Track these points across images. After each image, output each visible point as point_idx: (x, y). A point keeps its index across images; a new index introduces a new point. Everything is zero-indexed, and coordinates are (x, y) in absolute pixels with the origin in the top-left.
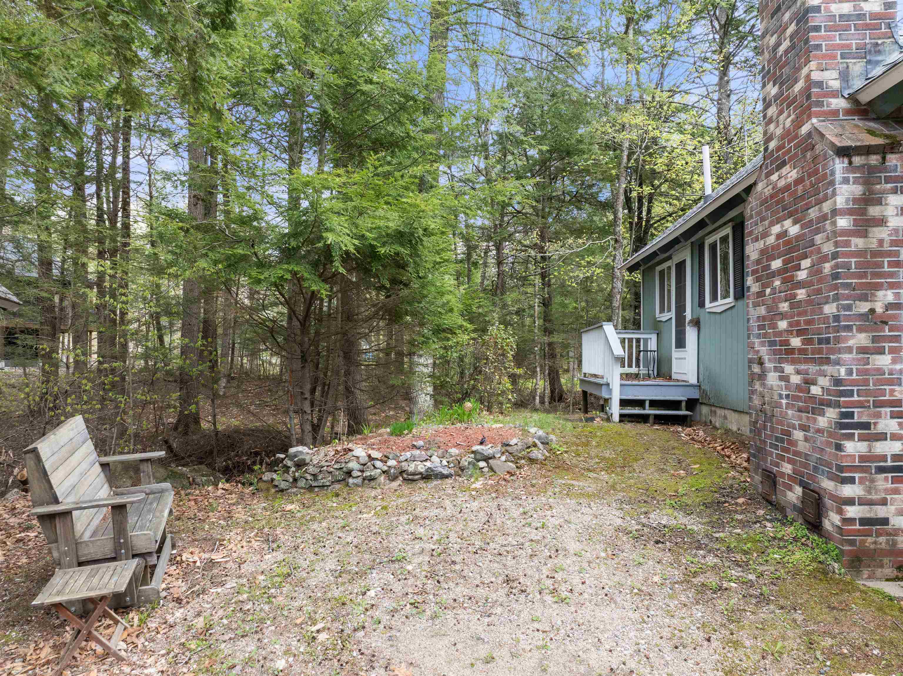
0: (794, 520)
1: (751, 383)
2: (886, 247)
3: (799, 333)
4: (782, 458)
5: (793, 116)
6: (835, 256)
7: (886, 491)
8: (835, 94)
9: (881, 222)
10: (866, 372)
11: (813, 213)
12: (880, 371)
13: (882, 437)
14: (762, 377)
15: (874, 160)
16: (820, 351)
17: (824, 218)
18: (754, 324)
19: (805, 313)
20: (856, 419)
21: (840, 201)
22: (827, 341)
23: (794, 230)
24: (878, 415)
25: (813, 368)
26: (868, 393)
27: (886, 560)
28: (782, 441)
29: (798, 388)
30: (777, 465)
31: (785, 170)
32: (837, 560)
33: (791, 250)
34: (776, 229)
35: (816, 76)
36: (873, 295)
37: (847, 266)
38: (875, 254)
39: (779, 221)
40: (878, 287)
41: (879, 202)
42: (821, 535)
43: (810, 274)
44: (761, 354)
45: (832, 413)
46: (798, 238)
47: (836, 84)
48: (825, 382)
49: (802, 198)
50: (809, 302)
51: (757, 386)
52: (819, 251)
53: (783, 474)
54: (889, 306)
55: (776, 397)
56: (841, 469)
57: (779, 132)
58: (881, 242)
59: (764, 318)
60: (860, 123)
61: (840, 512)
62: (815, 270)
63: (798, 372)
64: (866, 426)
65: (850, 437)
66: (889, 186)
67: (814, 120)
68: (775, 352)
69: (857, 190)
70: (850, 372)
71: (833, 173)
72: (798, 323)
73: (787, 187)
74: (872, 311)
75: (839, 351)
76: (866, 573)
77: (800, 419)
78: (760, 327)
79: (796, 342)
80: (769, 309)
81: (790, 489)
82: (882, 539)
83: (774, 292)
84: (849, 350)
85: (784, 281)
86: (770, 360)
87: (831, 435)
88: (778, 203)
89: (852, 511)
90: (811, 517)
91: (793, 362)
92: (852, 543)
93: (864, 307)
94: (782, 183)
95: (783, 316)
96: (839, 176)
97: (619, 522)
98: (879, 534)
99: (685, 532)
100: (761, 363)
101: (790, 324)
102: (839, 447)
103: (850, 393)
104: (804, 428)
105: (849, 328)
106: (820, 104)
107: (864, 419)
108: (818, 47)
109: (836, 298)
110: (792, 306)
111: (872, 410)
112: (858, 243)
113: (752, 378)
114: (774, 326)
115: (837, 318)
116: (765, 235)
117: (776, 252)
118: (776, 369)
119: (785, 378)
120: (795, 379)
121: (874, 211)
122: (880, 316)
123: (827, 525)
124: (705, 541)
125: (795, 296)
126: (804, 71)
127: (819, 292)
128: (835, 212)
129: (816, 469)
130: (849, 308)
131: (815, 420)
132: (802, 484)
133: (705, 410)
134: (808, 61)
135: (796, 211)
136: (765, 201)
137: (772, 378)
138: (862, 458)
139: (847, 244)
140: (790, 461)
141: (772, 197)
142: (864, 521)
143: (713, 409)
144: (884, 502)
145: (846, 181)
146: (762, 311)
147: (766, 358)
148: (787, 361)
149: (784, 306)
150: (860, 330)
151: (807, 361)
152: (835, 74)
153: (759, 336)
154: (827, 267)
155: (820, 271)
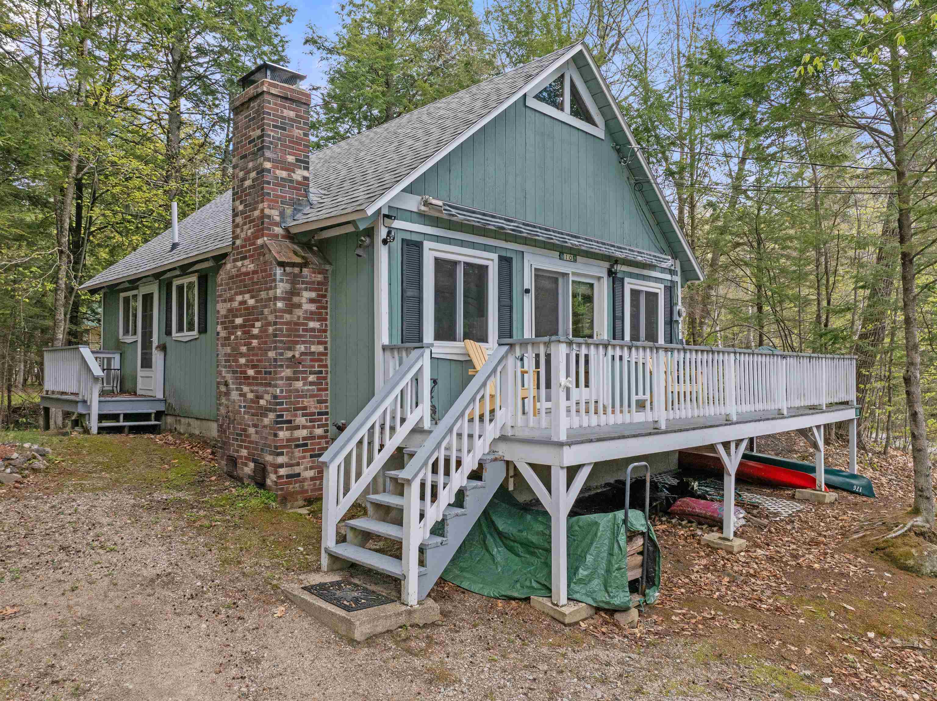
0: (248, 484)
1: (219, 399)
2: (301, 321)
3: (254, 367)
4: (241, 446)
5: (252, 230)
6: (275, 323)
7: (300, 458)
8: (277, 224)
9: (299, 306)
10: (290, 391)
11: (263, 295)
12: (297, 391)
13: (297, 428)
14: (227, 394)
15: (296, 270)
16: (266, 379)
17: (270, 299)
18: (222, 358)
19: (257, 355)
20: (285, 418)
21: (279, 292)
22: (270, 373)
23: (251, 302)
24: (296, 416)
25: (261, 389)
26: (291, 403)
27: (299, 497)
28: (241, 435)
29: (252, 401)
30: (237, 451)
31: (246, 262)
32: (274, 501)
33: (249, 314)
34: (239, 298)
35: (267, 211)
36: (295, 348)
37: (281, 330)
38: (296, 324)
39: (241, 293)
40: (297, 343)
41: (298, 294)
42: (265, 490)
43: (261, 331)
44: (227, 379)
45: (272, 416)
46: (253, 307)
47: (277, 219)
48: (268, 397)
49: (257, 284)
50: (260, 349)
51: (224, 400)
52: (266, 318)
53: (241, 457)
54: (302, 354)
55: (237, 407)
56: (276, 447)
57: (243, 235)
58: (299, 317)
59: (229, 355)
60: (290, 245)
61: (276, 472)
62: (263, 330)
63: (252, 391)
64: (290, 422)
65: (281, 429)
66: (303, 286)
67: (265, 239)
68: (236, 378)
69: (288, 286)
70: (282, 391)
71: (275, 275)
72: (252, 361)
73: (247, 274)
74: (294, 356)
75: (276, 379)
76: (289, 506)
77: (253, 420)
78: (226, 361)
79: (251, 372)
80: (233, 349)
81: (246, 465)
82: (297, 485)
83: (236, 337)
84: (282, 378)
85: (244, 333)
86: (233, 383)
87: (271, 428)
88: (241, 281)
89: (282, 471)
90: (259, 479)
91: (249, 384)
92: (282, 489)
93: (289, 354)
94: (244, 270)
95: (242, 355)
96: (278, 277)
97: (132, 501)
98: (296, 482)
99: (180, 501)
100: (226, 384)
101: (247, 361)
102: (276, 435)
103: (282, 403)
104: (255, 426)
105: (282, 366)
106: (269, 229)
107: (289, 418)
108: (269, 194)
109: (275, 348)
110: (248, 349)
111: (293, 412)
112: (287, 317)
113: (220, 394)
114: (237, 361)
115: (275, 360)
116: (231, 300)
117: (238, 313)
118: (237, 389)
119: (243, 395)
120: (250, 396)
121: (296, 299)
122: (297, 359)
123: (269, 482)
124: (196, 504)
125: (251, 343)
126: (261, 206)
127: (266, 343)
128: (276, 298)
129: (262, 449)
130: (282, 354)
131: (262, 420)
132: (254, 461)
133: (170, 420)
134: (262, 201)
135: (253, 290)
136: (232, 278)
137: (235, 395)
138: (288, 440)
139: (282, 317)
140: (246, 448)
141: (237, 276)
142: (289, 476)
143: (178, 418)
144: (298, 464)
145: (282, 281)
146: (228, 350)
147: (230, 381)
148: (245, 384)
149: (244, 349)
150: (287, 367)
151: (257, 384)
152: (277, 213)
153: (225, 367)
154: (271, 329)
155: (266, 331)
